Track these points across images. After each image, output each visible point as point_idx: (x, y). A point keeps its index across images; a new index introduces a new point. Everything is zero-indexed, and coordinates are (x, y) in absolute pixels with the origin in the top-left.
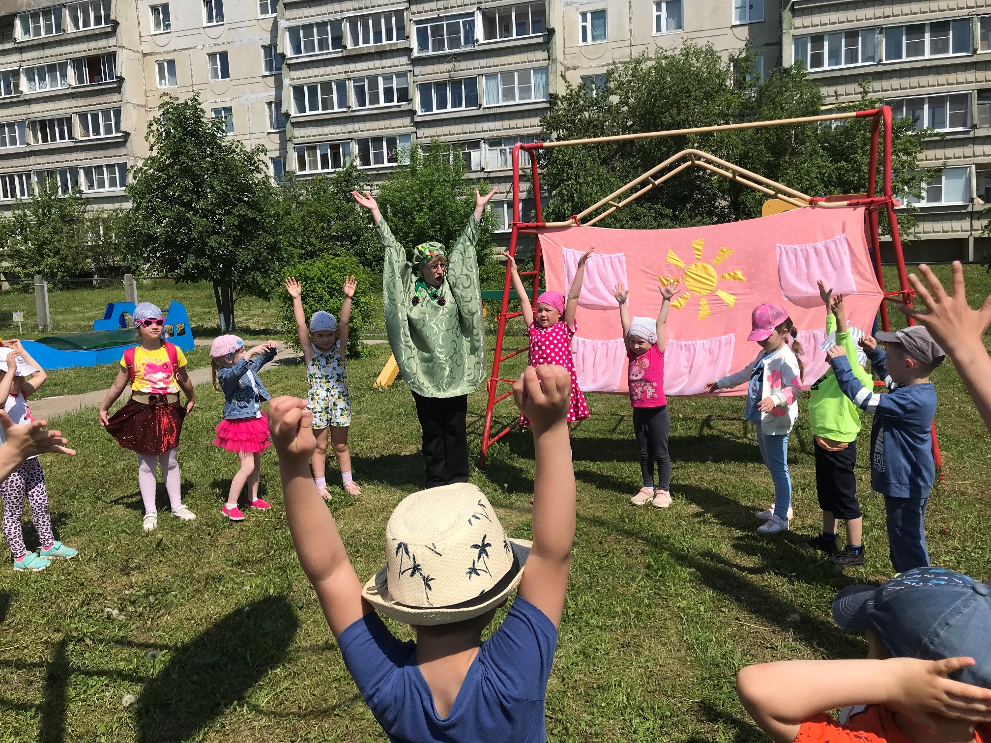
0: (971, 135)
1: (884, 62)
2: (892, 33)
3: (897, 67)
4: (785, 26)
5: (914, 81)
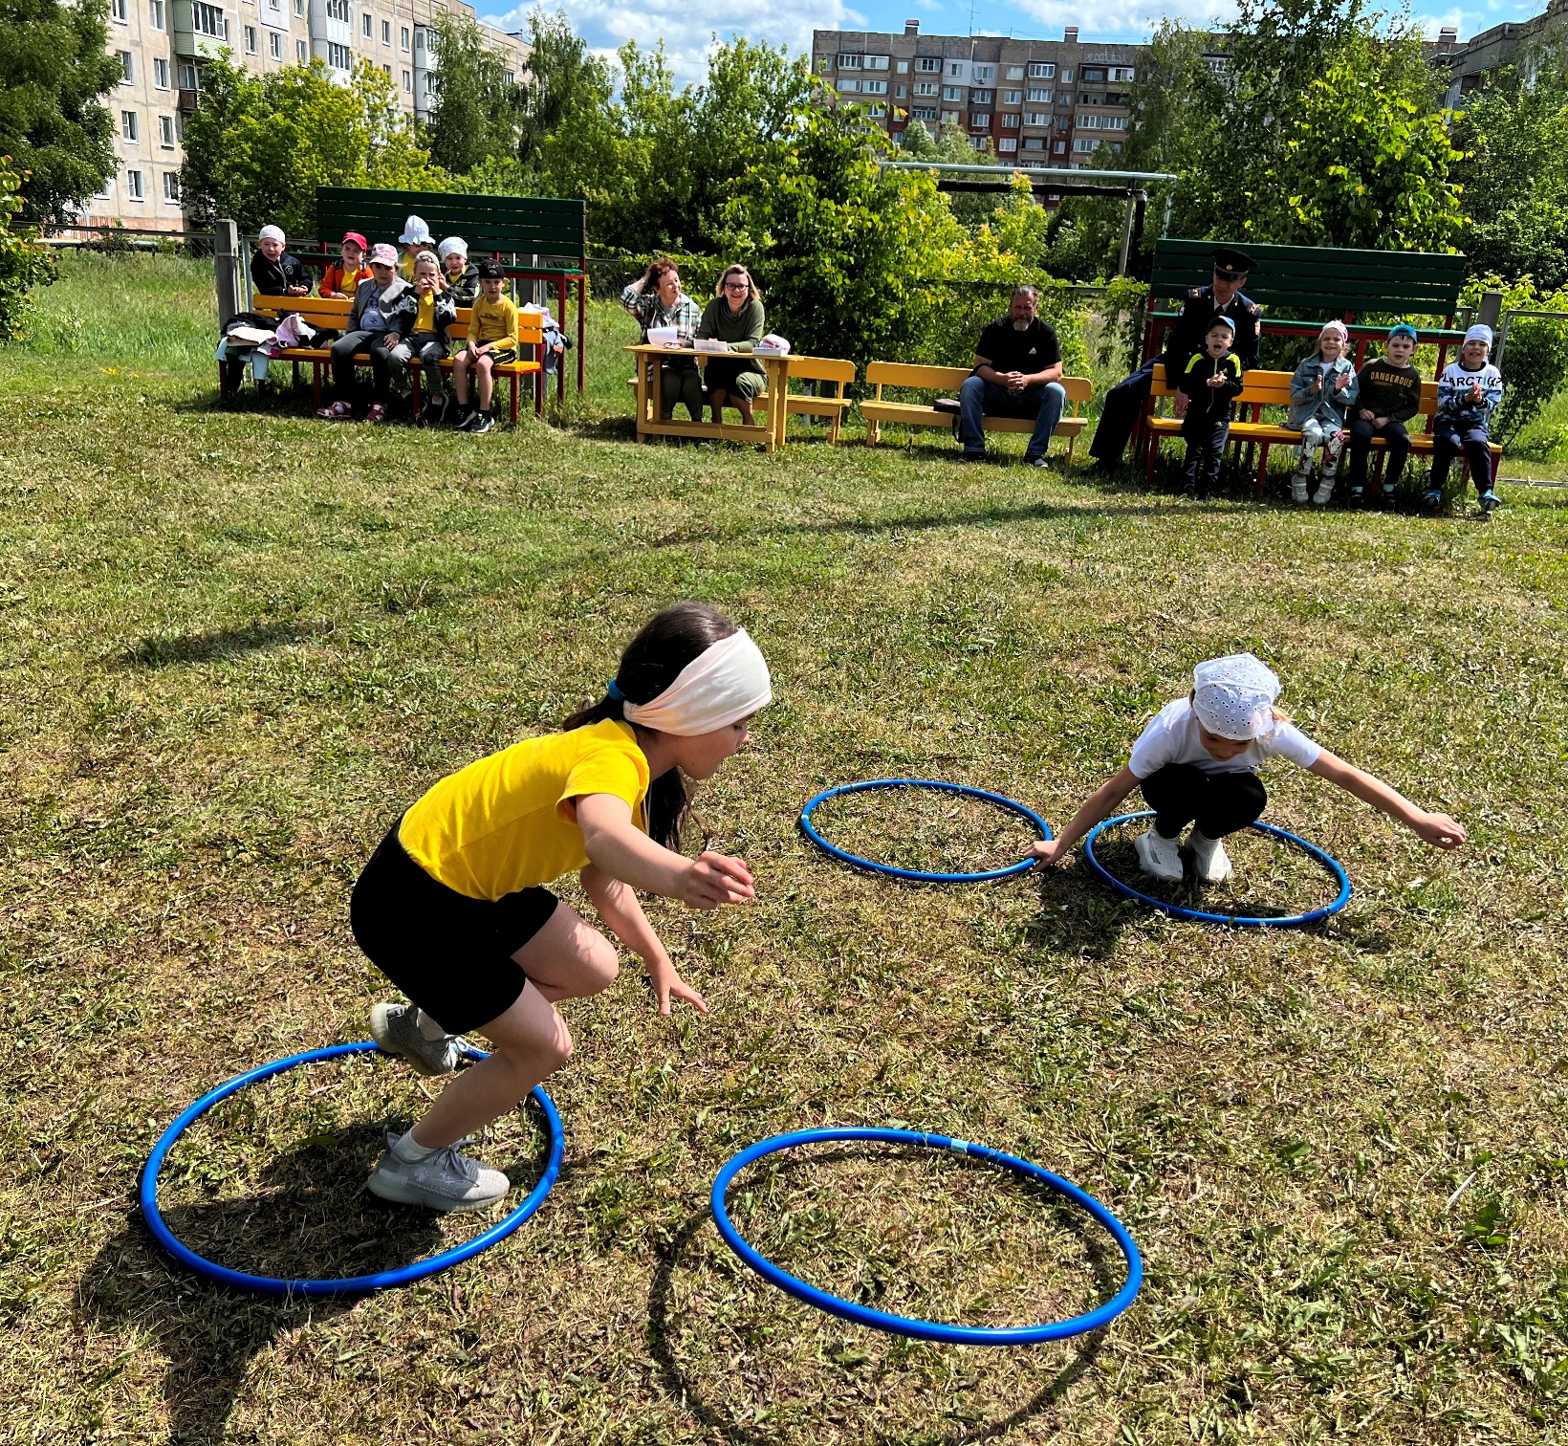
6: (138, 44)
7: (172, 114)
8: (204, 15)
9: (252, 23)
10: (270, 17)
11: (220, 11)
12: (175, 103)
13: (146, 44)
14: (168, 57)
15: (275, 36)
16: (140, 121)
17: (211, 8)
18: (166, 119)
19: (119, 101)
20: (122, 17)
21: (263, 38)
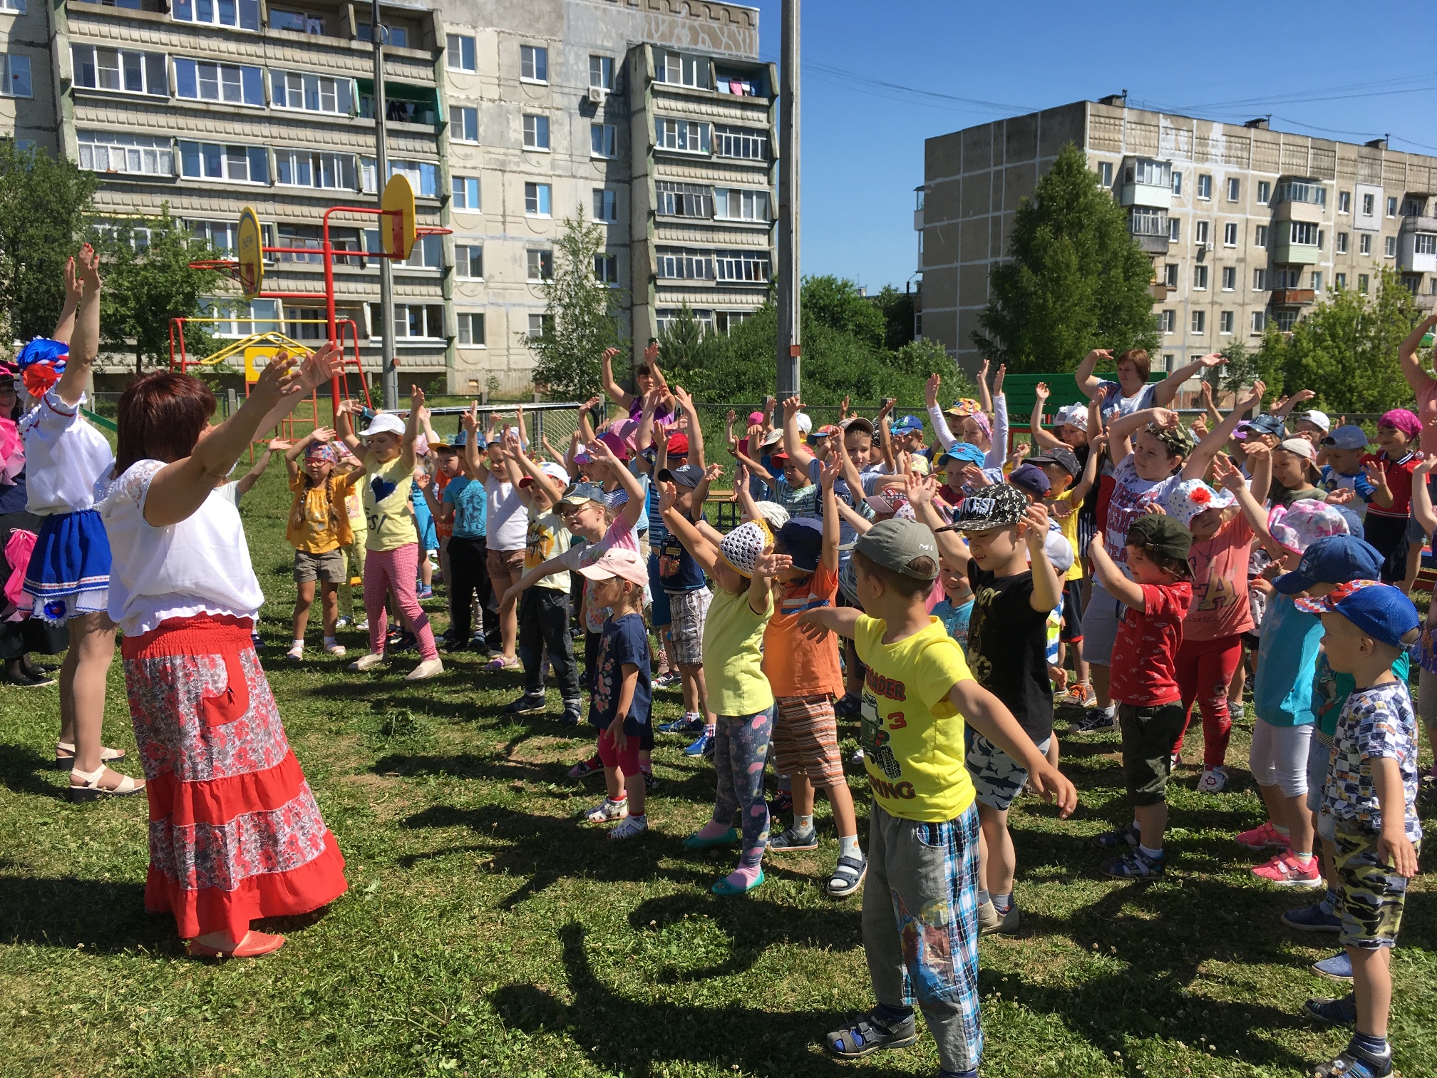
0: (275, 268)
1: (182, 177)
2: (190, 148)
3: (196, 185)
4: (65, 114)
5: (215, 203)
6: (1240, 260)
7: (1262, 308)
8: (1301, 232)
9: (1344, 230)
10: (1363, 221)
11: (1316, 225)
12: (1267, 300)
13: (1249, 259)
14: (1265, 266)
15: (1367, 239)
16: (1236, 318)
17: (1308, 224)
18: (1258, 314)
19: (1221, 304)
20: (1232, 242)
21: (1355, 241)
